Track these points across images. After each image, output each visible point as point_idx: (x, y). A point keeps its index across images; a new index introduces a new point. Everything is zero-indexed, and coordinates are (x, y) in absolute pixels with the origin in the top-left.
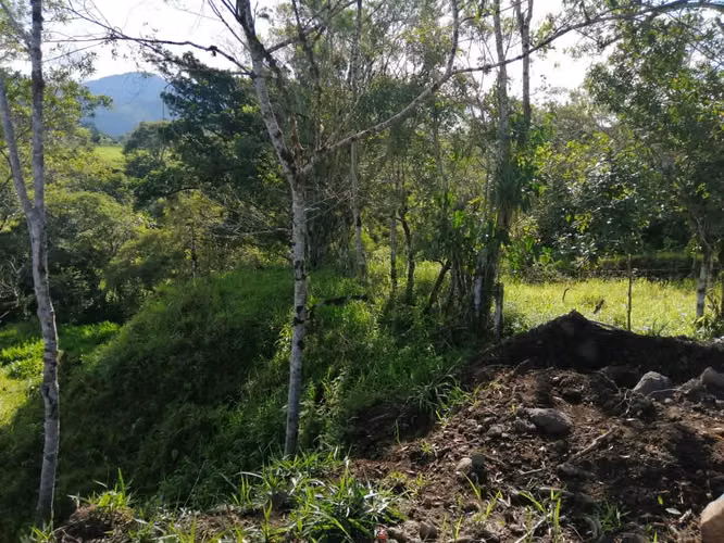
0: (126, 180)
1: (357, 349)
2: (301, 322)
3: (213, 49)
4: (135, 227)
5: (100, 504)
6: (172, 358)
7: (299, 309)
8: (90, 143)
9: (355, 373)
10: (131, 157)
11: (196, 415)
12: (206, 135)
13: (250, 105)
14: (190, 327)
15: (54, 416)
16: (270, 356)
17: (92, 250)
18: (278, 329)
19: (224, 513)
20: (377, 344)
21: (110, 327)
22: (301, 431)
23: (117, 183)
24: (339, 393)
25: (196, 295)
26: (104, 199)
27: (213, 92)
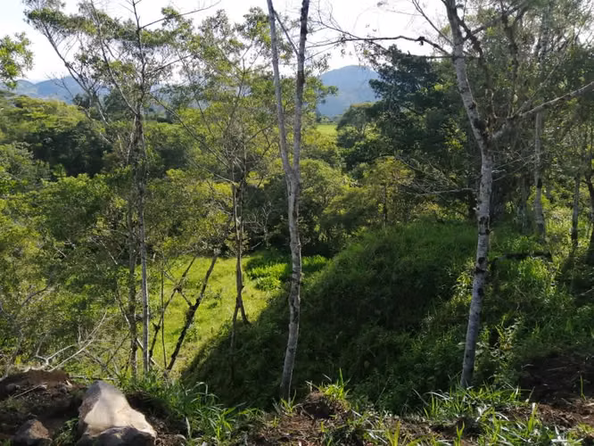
0: (338, 151)
1: (533, 303)
2: (483, 272)
3: (422, 39)
4: (342, 185)
5: (327, 392)
6: (367, 288)
7: (481, 261)
8: (314, 123)
9: (529, 325)
10: (342, 132)
11: (384, 337)
12: (402, 111)
13: (441, 83)
14: (380, 266)
15: (295, 321)
16: (448, 297)
17: (312, 202)
18: (456, 275)
19: (418, 423)
20: (553, 300)
21: (320, 259)
22: (476, 368)
23: (331, 152)
24: (513, 341)
25: (386, 241)
26: (321, 164)
27: (410, 76)
